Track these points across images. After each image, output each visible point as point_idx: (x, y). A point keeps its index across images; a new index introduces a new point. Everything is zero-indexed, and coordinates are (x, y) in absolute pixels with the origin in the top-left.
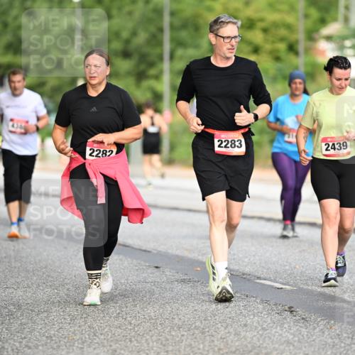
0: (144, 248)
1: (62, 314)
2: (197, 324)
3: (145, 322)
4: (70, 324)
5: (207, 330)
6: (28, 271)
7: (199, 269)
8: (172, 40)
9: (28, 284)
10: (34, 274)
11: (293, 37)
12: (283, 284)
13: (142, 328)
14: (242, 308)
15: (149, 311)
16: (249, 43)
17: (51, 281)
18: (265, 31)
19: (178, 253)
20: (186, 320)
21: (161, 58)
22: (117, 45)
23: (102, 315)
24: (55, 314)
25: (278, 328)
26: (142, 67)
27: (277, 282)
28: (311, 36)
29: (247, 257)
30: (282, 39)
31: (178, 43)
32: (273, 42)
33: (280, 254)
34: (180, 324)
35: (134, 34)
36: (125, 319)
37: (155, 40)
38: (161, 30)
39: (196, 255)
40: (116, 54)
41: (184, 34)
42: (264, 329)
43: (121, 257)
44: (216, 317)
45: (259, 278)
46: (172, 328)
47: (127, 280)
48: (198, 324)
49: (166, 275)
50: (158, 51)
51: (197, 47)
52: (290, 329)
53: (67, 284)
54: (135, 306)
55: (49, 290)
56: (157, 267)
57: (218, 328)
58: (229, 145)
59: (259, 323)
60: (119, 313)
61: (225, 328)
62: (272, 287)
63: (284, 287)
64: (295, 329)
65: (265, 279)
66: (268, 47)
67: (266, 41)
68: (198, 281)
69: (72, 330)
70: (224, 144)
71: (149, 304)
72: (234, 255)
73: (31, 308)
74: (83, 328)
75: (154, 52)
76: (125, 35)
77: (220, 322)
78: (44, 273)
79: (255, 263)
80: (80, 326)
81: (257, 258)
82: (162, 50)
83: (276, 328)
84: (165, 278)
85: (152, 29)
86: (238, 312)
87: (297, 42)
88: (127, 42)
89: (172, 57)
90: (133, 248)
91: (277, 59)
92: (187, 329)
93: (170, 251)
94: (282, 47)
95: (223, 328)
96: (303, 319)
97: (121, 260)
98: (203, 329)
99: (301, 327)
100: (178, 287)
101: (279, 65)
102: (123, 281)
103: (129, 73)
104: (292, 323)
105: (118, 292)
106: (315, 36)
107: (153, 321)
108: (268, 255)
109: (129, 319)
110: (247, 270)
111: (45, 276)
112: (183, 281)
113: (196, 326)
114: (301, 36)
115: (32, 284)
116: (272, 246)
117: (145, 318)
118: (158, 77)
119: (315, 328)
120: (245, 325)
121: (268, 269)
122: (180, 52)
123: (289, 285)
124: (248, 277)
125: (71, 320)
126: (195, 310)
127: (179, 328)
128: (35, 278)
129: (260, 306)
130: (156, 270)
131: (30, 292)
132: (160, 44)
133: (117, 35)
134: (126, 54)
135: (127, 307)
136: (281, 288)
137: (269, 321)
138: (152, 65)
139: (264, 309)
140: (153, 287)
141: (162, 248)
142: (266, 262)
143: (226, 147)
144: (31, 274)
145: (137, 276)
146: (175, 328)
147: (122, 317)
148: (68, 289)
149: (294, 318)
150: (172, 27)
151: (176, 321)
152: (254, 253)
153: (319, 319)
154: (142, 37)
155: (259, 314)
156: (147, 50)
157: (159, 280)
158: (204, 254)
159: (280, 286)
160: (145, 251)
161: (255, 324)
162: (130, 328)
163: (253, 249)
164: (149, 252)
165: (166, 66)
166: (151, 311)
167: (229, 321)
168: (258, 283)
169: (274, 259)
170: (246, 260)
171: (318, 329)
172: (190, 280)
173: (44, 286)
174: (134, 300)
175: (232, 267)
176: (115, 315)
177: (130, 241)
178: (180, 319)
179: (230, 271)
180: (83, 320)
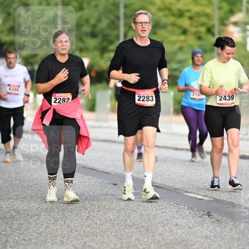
0: (105, 171)
1: (48, 217)
3: (106, 223)
4: (54, 224)
5: (150, 228)
6: (24, 187)
8: (126, 25)
9: (24, 196)
10: (29, 189)
11: (211, 23)
12: (203, 196)
13: (104, 227)
14: (174, 213)
15: (109, 215)
16: (180, 27)
17: (40, 194)
18: (191, 18)
20: (135, 221)
21: (118, 37)
22: (86, 29)
23: (76, 218)
24: (43, 217)
25: (200, 227)
26: (105, 44)
27: (199, 195)
28: (223, 22)
29: (178, 177)
30: (203, 25)
31: (130, 27)
32: (197, 27)
33: (201, 175)
34: (131, 224)
35: (99, 20)
36: (93, 220)
37: (114, 25)
38: (118, 18)
40: (86, 35)
42: (190, 228)
43: (90, 177)
44: (157, 219)
45: (186, 192)
46: (126, 227)
47: (94, 193)
48: (144, 224)
49: (121, 190)
50: (115, 32)
52: (208, 228)
54: (100, 211)
55: (40, 200)
56: (115, 184)
57: (158, 227)
58: (145, 100)
59: (186, 224)
60: (88, 217)
61: (163, 227)
62: (196, 198)
63: (203, 198)
64: (212, 228)
65: (191, 193)
66: (193, 30)
67: (191, 25)
69: (55, 228)
70: (142, 99)
71: (109, 210)
72: (169, 175)
73: (26, 213)
74: (63, 227)
75: (113, 33)
76: (93, 21)
77: (159, 223)
78: (35, 189)
79: (183, 182)
80: (61, 226)
81: (185, 177)
82: (119, 32)
83: (199, 227)
84: (121, 192)
85: (112, 17)
86: (172, 216)
87: (213, 26)
88: (94, 26)
89: (125, 37)
90: (98, 171)
91: (199, 38)
92: (135, 228)
94: (203, 30)
95: (161, 227)
96: (217, 220)
97: (89, 179)
98: (147, 227)
99: (216, 226)
101: (201, 42)
102: (91, 194)
103: (95, 48)
104: (209, 224)
106: (226, 22)
107: (112, 222)
108: (193, 175)
109: (95, 220)
110: (178, 186)
113: (142, 226)
114: (216, 22)
115: (27, 196)
116: (196, 170)
117: (106, 220)
119: (226, 227)
120: (177, 225)
121: (193, 186)
122: (131, 33)
123: (208, 197)
124: (179, 191)
125: (54, 221)
126: (142, 214)
127: (131, 227)
128: (29, 192)
129: (188, 212)
130: (114, 186)
131: (26, 202)
132: (117, 28)
133: (87, 21)
134: (93, 35)
135: (94, 212)
136: (202, 199)
137: (194, 222)
138: (111, 42)
139: (190, 213)
140: (112, 198)
141: (118, 171)
142: (191, 181)
143: (143, 100)
144: (27, 189)
145: (101, 190)
146: (128, 227)
147: (90, 219)
149: (211, 220)
150: (125, 16)
151: (128, 222)
152: (183, 175)
153: (228, 221)
154: (104, 23)
155: (187, 217)
156: (107, 32)
157: (116, 193)
159: (201, 197)
160: (106, 173)
161: (183, 224)
162: (96, 227)
163: (182, 171)
164: (109, 173)
166: (111, 215)
167: (165, 222)
168: (186, 195)
169: (197, 179)
170: (177, 179)
172: (138, 194)
173: (36, 197)
174: (99, 207)
175: (167, 184)
176: (86, 218)
177: (95, 166)
178: (131, 221)
179: (167, 187)
180: (63, 221)
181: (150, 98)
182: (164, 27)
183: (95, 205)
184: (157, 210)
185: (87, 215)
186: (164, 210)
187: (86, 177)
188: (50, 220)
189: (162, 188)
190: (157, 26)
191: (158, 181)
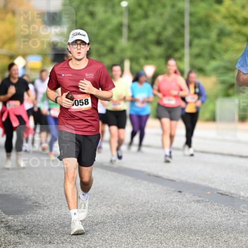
0: (171, 178)
1: (113, 224)
3: (171, 230)
4: (119, 231)
5: (215, 235)
7: (209, 193)
8: (191, 33)
10: (94, 196)
13: (169, 234)
14: (239, 220)
15: (174, 222)
16: (245, 35)
17: (106, 201)
19: (195, 181)
20: (200, 228)
21: (183, 45)
22: (152, 37)
23: (141, 225)
24: (108, 224)
26: (170, 52)
29: (242, 185)
31: (195, 35)
34: (196, 231)
35: (164, 28)
36: (158, 228)
37: (179, 33)
38: (183, 26)
39: (207, 183)
40: (151, 42)
41: (199, 29)
43: (155, 184)
44: (221, 227)
46: (190, 234)
47: (159, 200)
48: (208, 231)
49: (186, 197)
50: (180, 40)
51: (208, 37)
53: (117, 203)
54: (165, 218)
55: (104, 207)
56: (180, 192)
57: (222, 234)
60: (153, 224)
68: (209, 202)
69: (120, 235)
71: (174, 217)
72: (234, 183)
73: (92, 220)
74: (128, 234)
75: (178, 41)
76: (158, 29)
77: (224, 230)
78: (101, 196)
80: (126, 233)
82: (184, 40)
84: (185, 200)
85: (177, 25)
86: (236, 223)
88: (160, 34)
89: (191, 45)
90: (163, 178)
92: (200, 235)
93: (189, 181)
95: (226, 234)
97: (155, 187)
98: (212, 235)
100: (195, 206)
102: (156, 201)
103: (160, 56)
105: (152, 209)
107: (177, 229)
109: (160, 228)
110: (243, 194)
111: (101, 197)
112: (198, 201)
113: (207, 233)
115: (93, 203)
117: (171, 227)
118: (180, 59)
120: (242, 232)
122: (196, 41)
124: (243, 198)
125: (119, 229)
126: (207, 222)
127: (195, 234)
128: (94, 199)
130: (179, 193)
131: (91, 209)
132: (182, 35)
133: (153, 29)
134: (158, 43)
135: (159, 219)
138: (176, 50)
140: (177, 206)
141: (184, 178)
145: (166, 197)
146: (193, 234)
147: (155, 226)
148: (118, 207)
150: (191, 24)
151: (193, 229)
154: (169, 32)
156: (173, 40)
157: (181, 201)
158: (212, 183)
160: (171, 180)
162: (161, 234)
164: (174, 181)
165: (187, 51)
166: (176, 222)
167: (230, 229)
170: (242, 187)
172: (203, 201)
173: (101, 204)
174: (164, 215)
175: (232, 192)
176: (151, 225)
177: (161, 174)
178: (196, 228)
179: (232, 194)
180: (128, 228)
182: (229, 34)
183: (160, 212)
184: (222, 217)
185: (153, 222)
186: (229, 217)
187: (151, 185)
188: (115, 228)
189: (227, 195)
190: (222, 34)
191: (223, 188)
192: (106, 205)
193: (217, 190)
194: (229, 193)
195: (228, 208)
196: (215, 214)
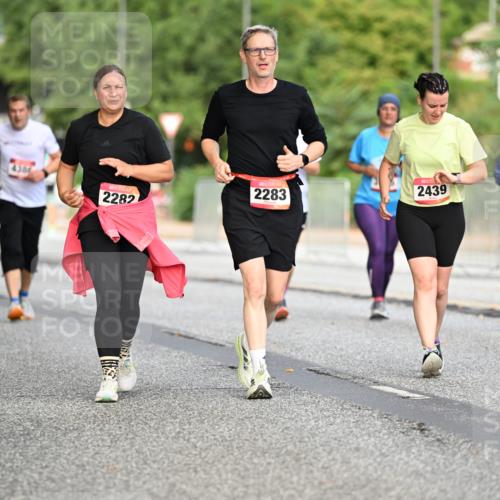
0: (214, 341)
1: (99, 432)
2: (289, 448)
3: (216, 445)
4: (110, 447)
5: (303, 456)
6: (50, 373)
7: (291, 370)
9: (51, 392)
10: (59, 377)
11: (425, 44)
12: (410, 391)
13: (211, 453)
14: (352, 425)
15: (221, 430)
16: (364, 52)
17: (83, 387)
18: (385, 34)
20: (274, 441)
22: (176, 55)
23: (155, 435)
24: (89, 433)
25: (404, 454)
26: (213, 86)
27: (401, 389)
28: (451, 43)
29: (359, 354)
32: (397, 51)
33: (405, 349)
34: (266, 447)
35: (201, 39)
36: (188, 440)
37: (231, 47)
38: (239, 33)
39: (288, 351)
40: (176, 67)
42: (383, 455)
43: (182, 353)
44: (317, 438)
45: (376, 383)
46: (254, 453)
47: (191, 385)
50: (233, 63)
51: (289, 57)
52: (420, 455)
54: (202, 422)
56: (232, 368)
57: (319, 453)
59: (376, 447)
60: (179, 433)
61: (329, 453)
62: (394, 395)
63: (411, 395)
64: (427, 455)
65: (385, 385)
66: (390, 57)
67: (386, 48)
68: (291, 388)
69: (113, 455)
70: (262, 195)
71: (221, 419)
72: (342, 349)
73: (55, 425)
74: (128, 453)
75: (229, 64)
76: (188, 40)
77: (322, 445)
78: (73, 376)
79: (370, 362)
80: (124, 451)
81: (374, 354)
83: (401, 453)
85: (227, 32)
86: (347, 431)
87: (430, 50)
88: (192, 50)
90: (198, 340)
91: (403, 74)
92: (274, 455)
94: (409, 57)
95: (325, 454)
96: (438, 440)
97: (182, 357)
98: (298, 454)
99: (436, 452)
101: (404, 82)
102: (184, 387)
103: (193, 95)
104: (423, 446)
105: (177, 402)
106: (456, 41)
107: (226, 444)
108: (389, 350)
109: (193, 440)
110: (359, 371)
111: (75, 379)
113: (287, 451)
114: (435, 42)
115: (57, 391)
116: (395, 338)
117: (215, 439)
119: (455, 454)
120: (357, 449)
121: (389, 370)
123: (419, 393)
124: (361, 381)
125: (112, 442)
126: (287, 428)
127: (264, 453)
128: (61, 383)
129: (379, 423)
130: (231, 371)
131: (53, 402)
133: (177, 40)
134: (189, 68)
135: (190, 424)
136: (408, 397)
137: (391, 443)
139: (383, 426)
140: (227, 396)
142: (386, 360)
143: (265, 198)
144: (56, 376)
145: (205, 379)
146: (259, 454)
147: (184, 438)
149: (426, 439)
151: (260, 443)
152: (369, 348)
153: (461, 441)
154: (211, 44)
155: (377, 434)
156: (218, 61)
158: (298, 350)
159: (406, 394)
160: (216, 344)
161: (370, 447)
162: (194, 452)
163: (368, 342)
164: (221, 345)
166: (224, 430)
167: (334, 444)
168: (375, 390)
169: (397, 357)
170: (358, 357)
171: (459, 455)
172: (278, 386)
173: (74, 393)
174: (200, 414)
175: (338, 368)
176: (173, 434)
177: (194, 332)
178: (265, 440)
179: (337, 372)
180: (129, 441)
181: (280, 194)
182: (332, 51)
183: (192, 410)
184: (317, 420)
185: (178, 430)
186: (332, 419)
187: (175, 353)
188: (103, 440)
189: (328, 374)
190: (317, 50)
191: (320, 361)
192: (83, 394)
193: (307, 364)
194: (332, 370)
195: (328, 400)
196: (303, 413)
